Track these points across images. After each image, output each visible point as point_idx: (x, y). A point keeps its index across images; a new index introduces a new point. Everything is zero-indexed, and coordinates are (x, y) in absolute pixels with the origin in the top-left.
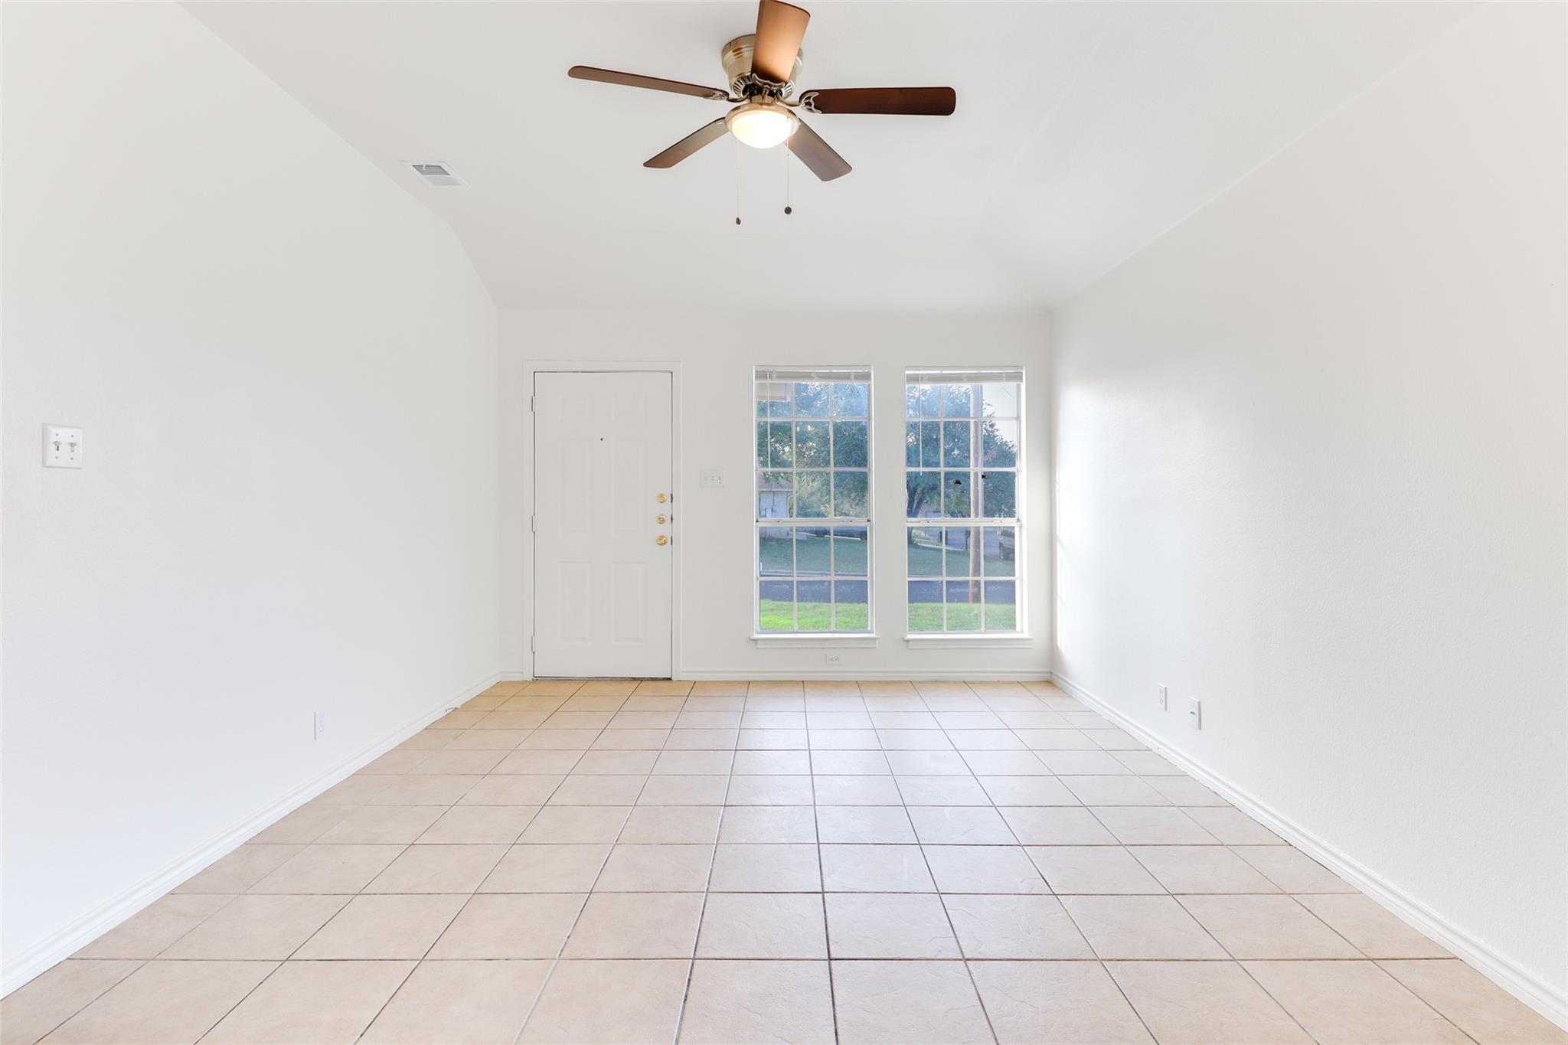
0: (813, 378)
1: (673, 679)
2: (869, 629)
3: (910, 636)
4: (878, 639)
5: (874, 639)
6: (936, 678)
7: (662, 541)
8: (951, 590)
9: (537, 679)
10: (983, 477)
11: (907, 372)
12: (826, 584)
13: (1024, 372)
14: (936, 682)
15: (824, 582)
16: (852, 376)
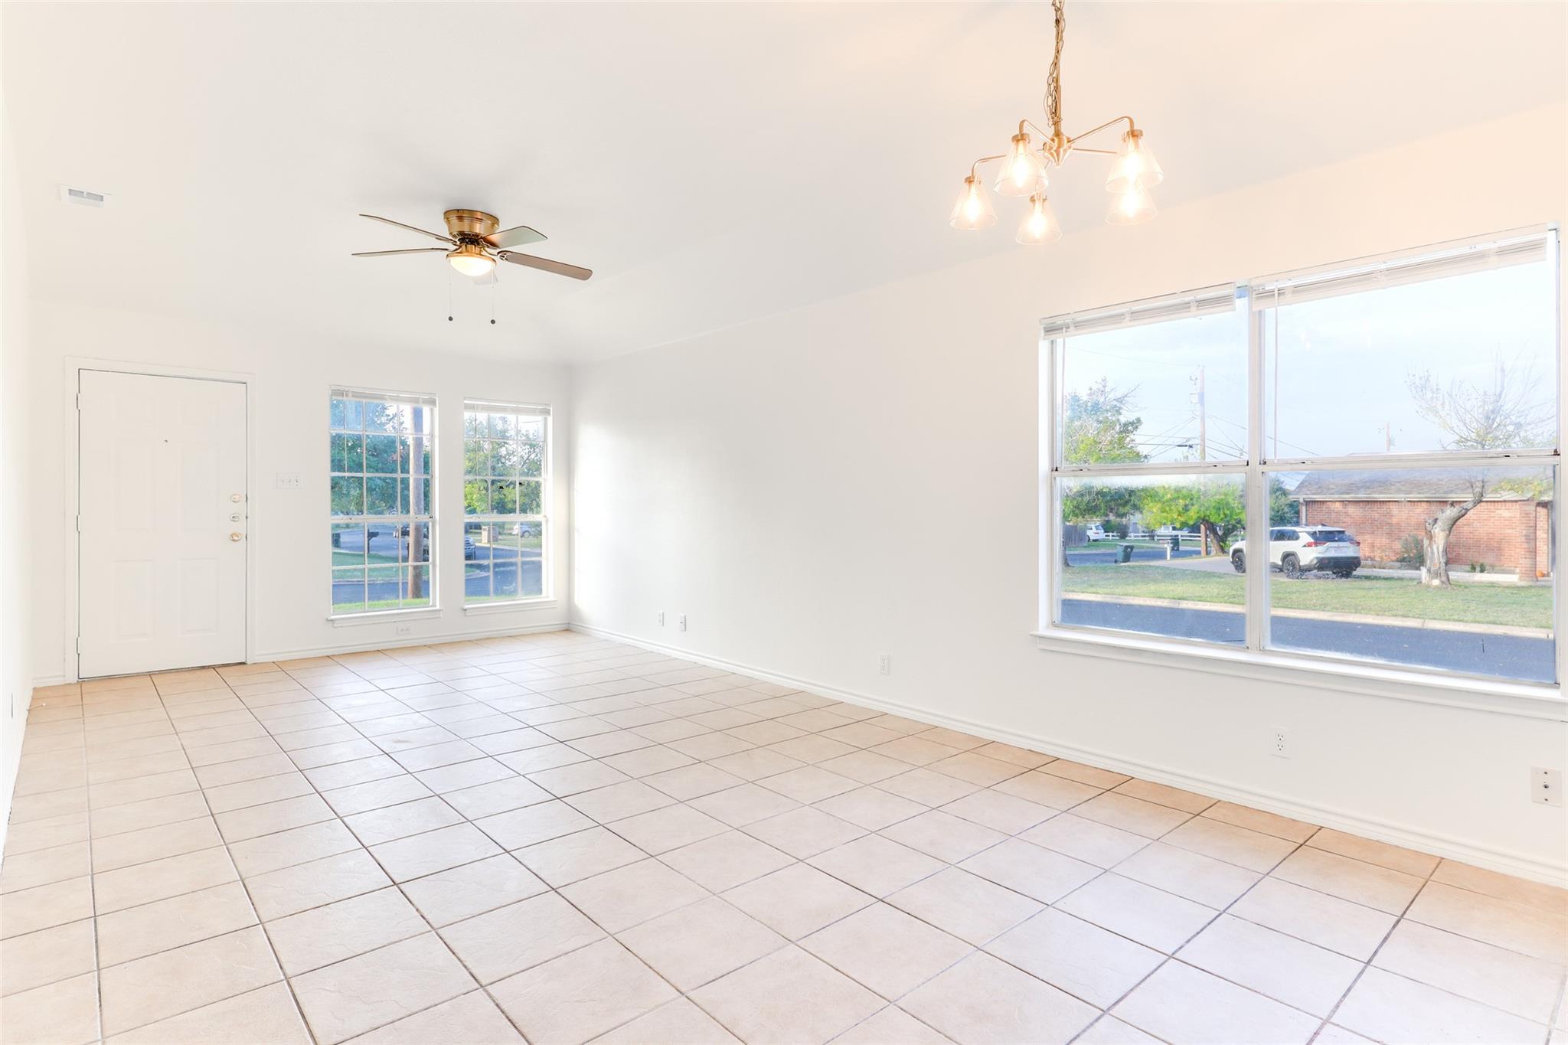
0: (386, 399)
1: (248, 662)
2: (431, 604)
3: (466, 607)
4: (442, 610)
5: (439, 611)
6: (481, 637)
7: (236, 538)
8: (497, 570)
9: (82, 681)
10: (520, 484)
11: (466, 402)
12: (394, 569)
13: (551, 409)
14: (488, 639)
15: (392, 568)
16: (421, 401)
